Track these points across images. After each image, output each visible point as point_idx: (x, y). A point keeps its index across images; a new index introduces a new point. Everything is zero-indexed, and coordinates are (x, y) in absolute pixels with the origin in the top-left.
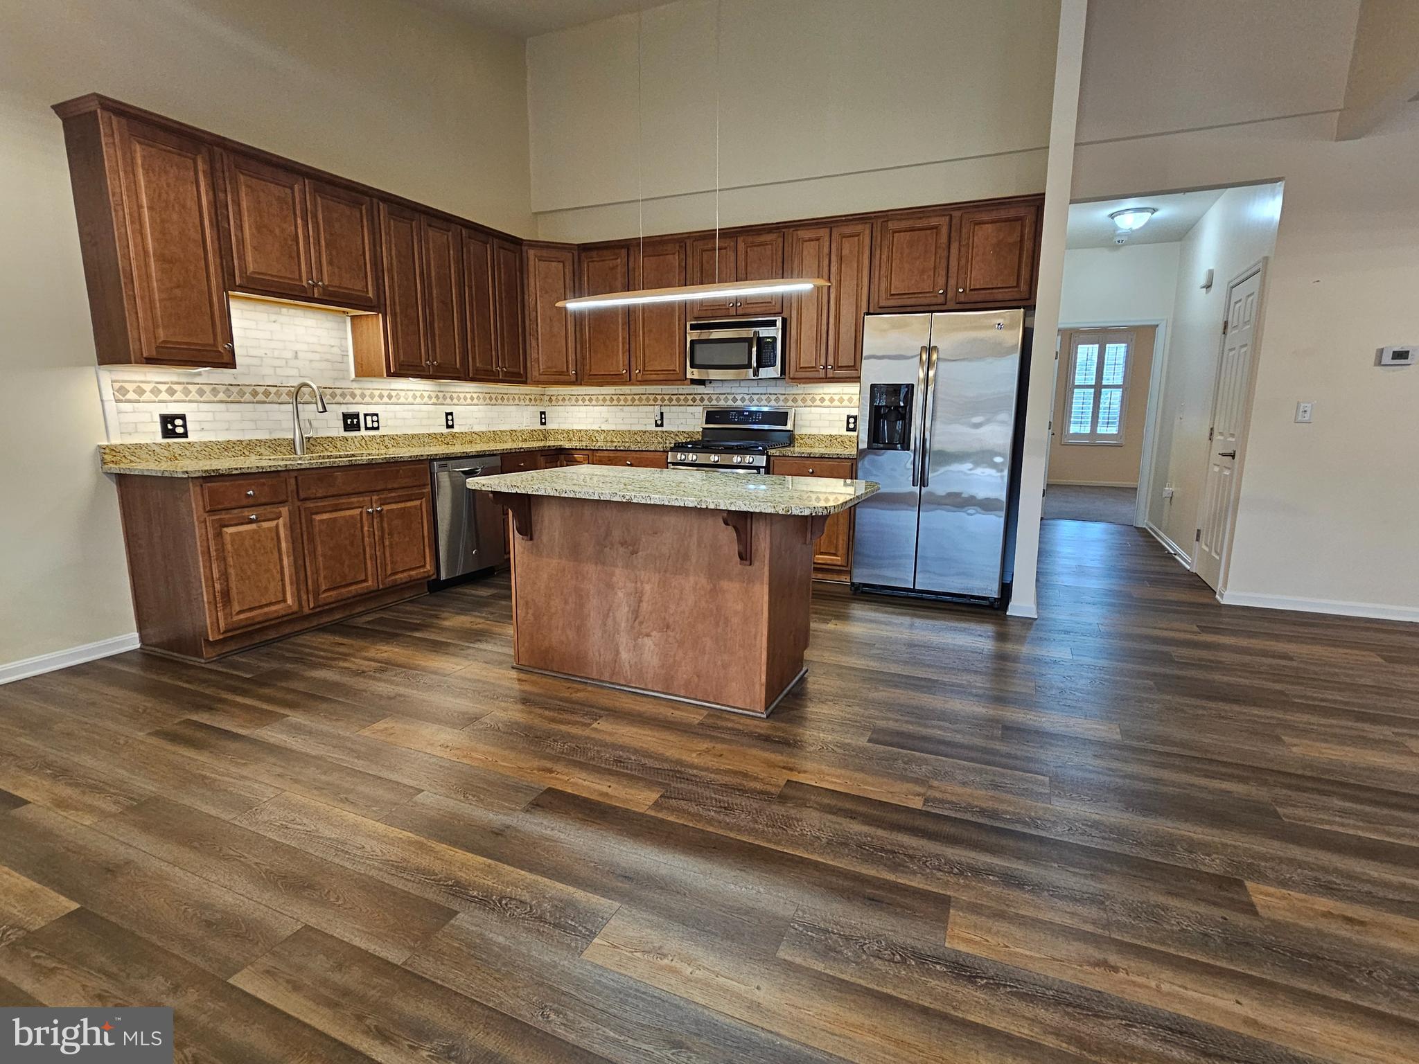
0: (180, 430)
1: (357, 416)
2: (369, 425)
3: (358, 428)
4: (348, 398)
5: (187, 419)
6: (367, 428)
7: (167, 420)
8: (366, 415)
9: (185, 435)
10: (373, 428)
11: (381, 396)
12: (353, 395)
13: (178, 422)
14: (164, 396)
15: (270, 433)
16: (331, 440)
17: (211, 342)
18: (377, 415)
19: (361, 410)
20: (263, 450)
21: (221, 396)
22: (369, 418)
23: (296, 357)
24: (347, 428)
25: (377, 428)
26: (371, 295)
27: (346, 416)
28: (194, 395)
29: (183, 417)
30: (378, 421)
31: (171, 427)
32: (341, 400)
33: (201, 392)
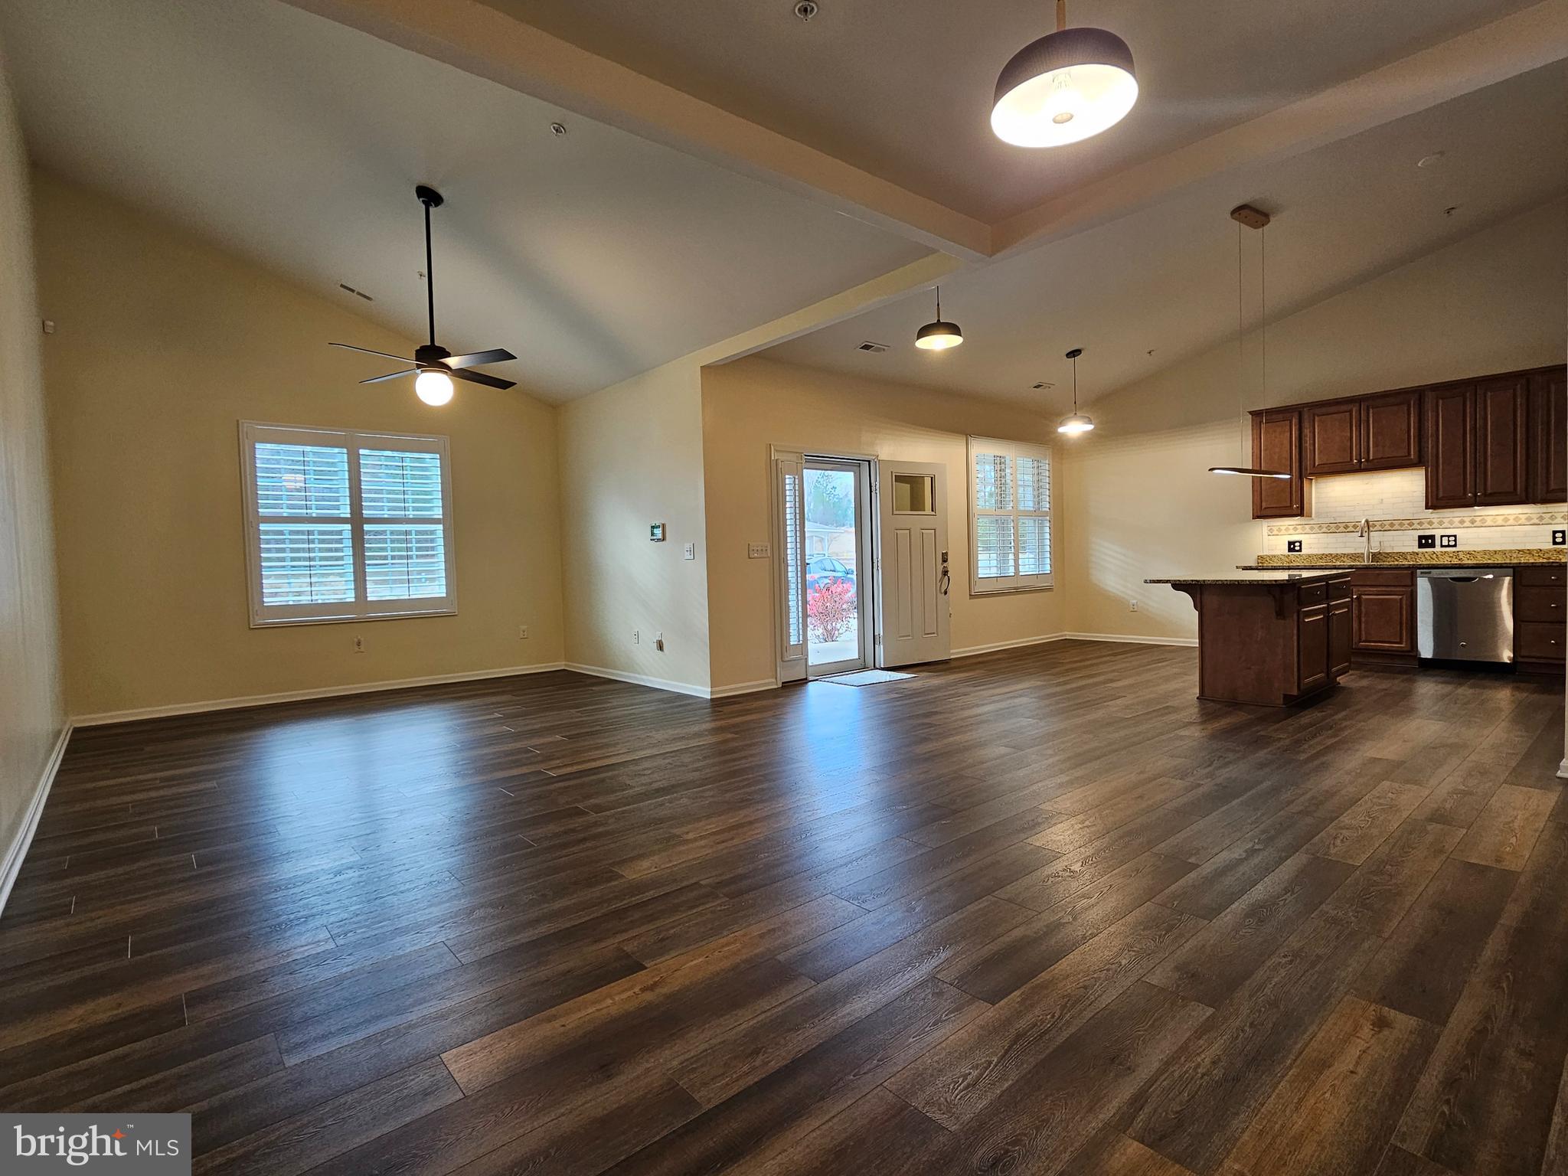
0: (1297, 548)
1: (1433, 537)
2: (1445, 542)
3: (1433, 545)
4: (1426, 525)
5: (1303, 543)
6: (1442, 546)
7: (1290, 543)
8: (1442, 536)
9: (1300, 550)
10: (1449, 546)
11: (1462, 522)
12: (1430, 523)
13: (1297, 544)
14: (1291, 532)
15: (1355, 550)
16: (1403, 555)
17: (1289, 505)
18: (1455, 536)
19: (1438, 533)
20: (1345, 559)
21: (1324, 530)
22: (1445, 540)
23: (1382, 503)
24: (1421, 546)
25: (1455, 546)
26: (1412, 457)
27: (1421, 538)
28: (1308, 530)
29: (1300, 542)
30: (1455, 541)
31: (1292, 547)
32: (1419, 527)
33: (1312, 529)
